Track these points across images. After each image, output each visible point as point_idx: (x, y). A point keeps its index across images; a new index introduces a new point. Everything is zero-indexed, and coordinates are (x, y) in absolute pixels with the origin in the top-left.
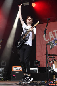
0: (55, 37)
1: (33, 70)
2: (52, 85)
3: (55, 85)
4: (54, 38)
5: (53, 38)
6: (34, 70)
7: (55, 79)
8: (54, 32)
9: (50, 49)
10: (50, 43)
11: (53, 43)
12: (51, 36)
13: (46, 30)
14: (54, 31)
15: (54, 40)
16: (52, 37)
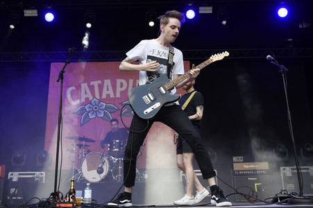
0: (94, 97)
1: (31, 176)
2: (63, 205)
3: (71, 205)
4: (91, 98)
5: (90, 100)
6: (35, 176)
7: (74, 192)
8: (93, 86)
9: (81, 125)
10: (81, 110)
11: (89, 112)
12: (86, 93)
14: (92, 83)
15: (91, 104)
16: (86, 96)
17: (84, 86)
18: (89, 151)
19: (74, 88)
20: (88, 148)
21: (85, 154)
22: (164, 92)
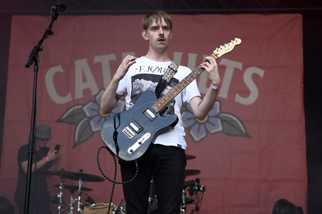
0: (101, 88)
5: (94, 93)
8: (99, 65)
9: (75, 145)
10: (73, 115)
11: (91, 118)
12: (85, 80)
13: (38, 49)
14: (97, 59)
15: (95, 101)
16: (85, 86)
17: (81, 65)
18: (90, 201)
19: (59, 69)
20: (90, 194)
21: (82, 207)
22: (153, 116)
